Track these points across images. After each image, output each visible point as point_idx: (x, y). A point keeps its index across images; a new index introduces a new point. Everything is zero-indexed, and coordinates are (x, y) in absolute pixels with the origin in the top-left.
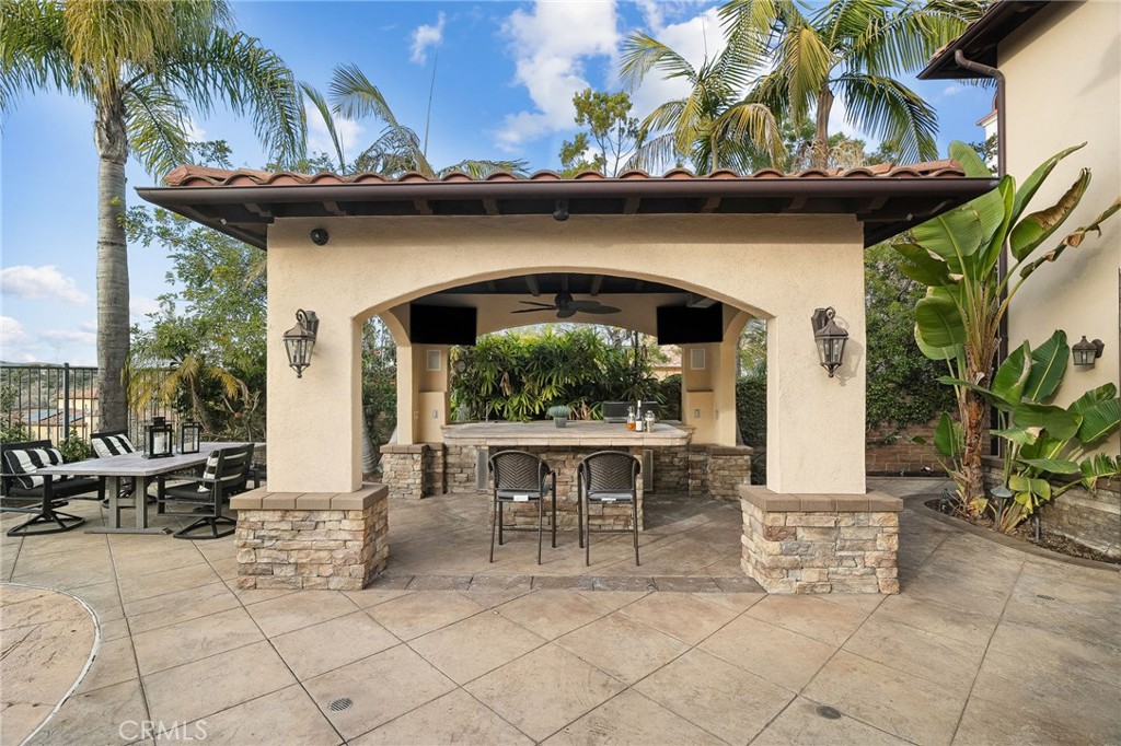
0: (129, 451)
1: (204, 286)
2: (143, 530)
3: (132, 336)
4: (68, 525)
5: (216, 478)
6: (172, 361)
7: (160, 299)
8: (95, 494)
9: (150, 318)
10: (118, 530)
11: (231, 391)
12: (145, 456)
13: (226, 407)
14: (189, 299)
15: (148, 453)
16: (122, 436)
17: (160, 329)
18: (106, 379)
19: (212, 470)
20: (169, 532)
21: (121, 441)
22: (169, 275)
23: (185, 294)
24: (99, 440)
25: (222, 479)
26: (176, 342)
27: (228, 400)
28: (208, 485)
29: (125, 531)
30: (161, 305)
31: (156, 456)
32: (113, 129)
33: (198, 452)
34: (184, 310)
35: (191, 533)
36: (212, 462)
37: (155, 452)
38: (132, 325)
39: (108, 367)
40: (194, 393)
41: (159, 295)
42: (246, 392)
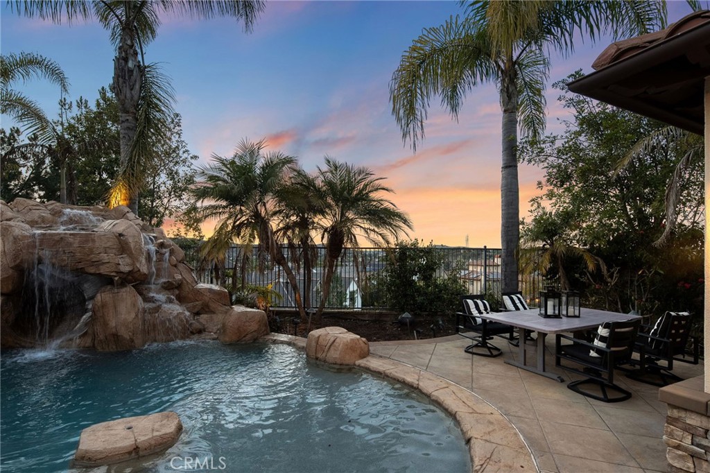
0: (525, 309)
1: (565, 186)
2: (542, 373)
3: (521, 227)
4: (495, 353)
5: (608, 347)
6: (544, 243)
7: (531, 201)
8: (508, 335)
9: (531, 214)
10: (525, 367)
11: (591, 266)
12: (541, 314)
13: (588, 278)
14: (551, 199)
15: (543, 312)
16: (519, 295)
17: (537, 221)
18: (506, 256)
19: (602, 339)
20: (562, 381)
21: (519, 299)
22: (540, 183)
23: (548, 195)
24: (507, 297)
25: (613, 349)
26: (547, 229)
27: (589, 273)
28: (598, 350)
29: (530, 369)
30: (532, 205)
31: (549, 317)
32: (511, 90)
33: (579, 317)
34: (549, 206)
35: (581, 388)
36: (602, 332)
37: (548, 313)
38: (521, 219)
39: (507, 249)
40: (561, 267)
41: (531, 199)
42: (604, 268)
